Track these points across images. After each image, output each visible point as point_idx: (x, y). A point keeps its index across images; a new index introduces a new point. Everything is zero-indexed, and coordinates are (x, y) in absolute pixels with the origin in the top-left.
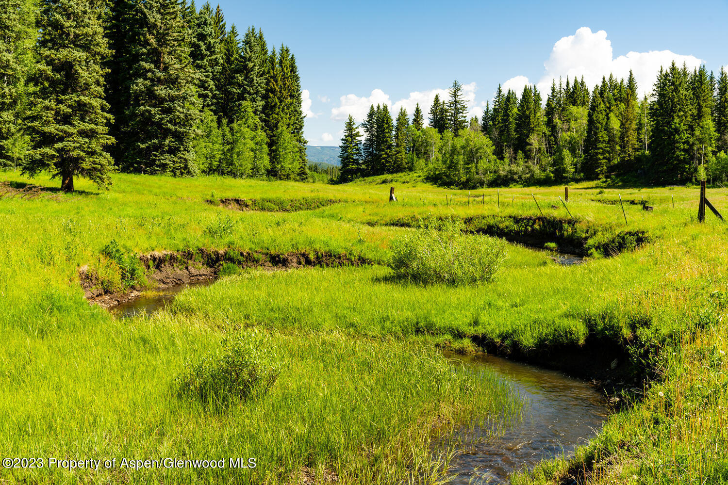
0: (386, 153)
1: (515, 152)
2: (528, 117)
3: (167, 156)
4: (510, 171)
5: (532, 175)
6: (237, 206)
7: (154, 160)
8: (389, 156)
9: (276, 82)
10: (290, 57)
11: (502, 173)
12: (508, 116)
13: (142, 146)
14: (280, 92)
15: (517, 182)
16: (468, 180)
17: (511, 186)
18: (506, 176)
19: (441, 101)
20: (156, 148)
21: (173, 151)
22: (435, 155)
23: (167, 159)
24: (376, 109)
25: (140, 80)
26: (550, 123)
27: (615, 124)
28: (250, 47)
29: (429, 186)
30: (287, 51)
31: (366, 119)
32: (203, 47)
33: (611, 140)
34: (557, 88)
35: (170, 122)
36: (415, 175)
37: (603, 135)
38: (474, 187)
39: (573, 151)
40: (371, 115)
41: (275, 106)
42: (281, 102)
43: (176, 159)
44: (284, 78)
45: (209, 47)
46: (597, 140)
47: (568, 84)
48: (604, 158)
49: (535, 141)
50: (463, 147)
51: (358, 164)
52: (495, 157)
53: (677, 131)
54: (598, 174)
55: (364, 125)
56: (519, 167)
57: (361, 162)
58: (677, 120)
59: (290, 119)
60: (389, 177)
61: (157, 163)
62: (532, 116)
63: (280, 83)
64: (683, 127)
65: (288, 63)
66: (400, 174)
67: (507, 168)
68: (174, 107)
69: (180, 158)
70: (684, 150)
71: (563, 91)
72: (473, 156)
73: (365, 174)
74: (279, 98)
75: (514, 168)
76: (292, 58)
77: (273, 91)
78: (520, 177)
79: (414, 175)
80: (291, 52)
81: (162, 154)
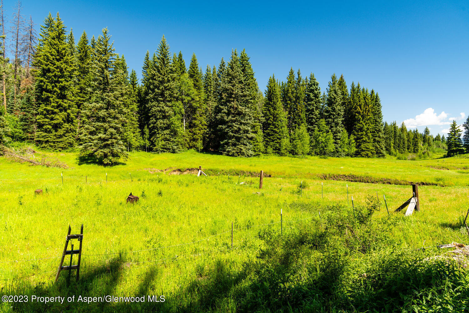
68: (233, 125)
74: (362, 116)
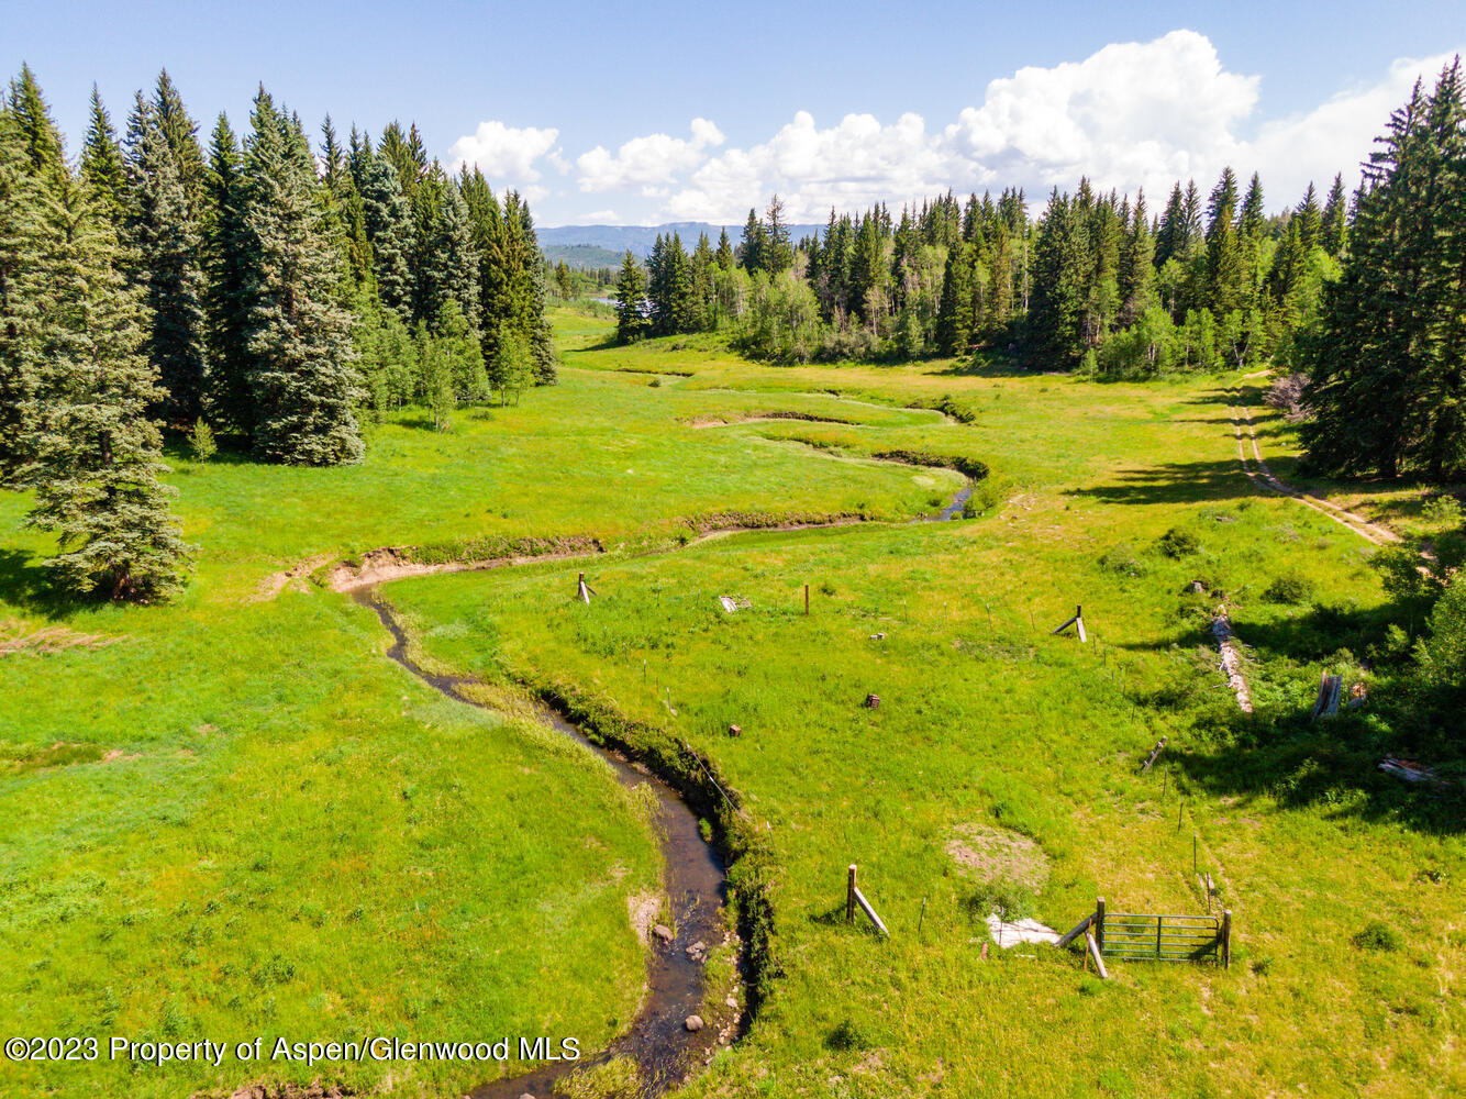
0: (679, 305)
1: (849, 313)
2: (867, 261)
3: (314, 438)
4: (839, 343)
5: (868, 349)
6: (391, 558)
7: (294, 445)
8: (682, 309)
9: (500, 247)
10: (521, 205)
11: (829, 344)
12: (842, 254)
13: (276, 426)
14: (508, 262)
15: (848, 358)
16: (784, 353)
17: (839, 363)
18: (834, 349)
19: (758, 219)
20: (297, 427)
21: (322, 430)
22: (743, 308)
23: (314, 443)
24: (664, 241)
25: (262, 334)
26: (896, 271)
27: (983, 276)
28: (453, 209)
29: (734, 357)
30: (516, 197)
31: (652, 254)
32: (385, 211)
33: (975, 301)
34: (910, 214)
35: (313, 390)
36: (718, 338)
37: (965, 296)
38: (791, 364)
39: (922, 316)
40: (657, 249)
41: (501, 283)
42: (509, 276)
43: (326, 440)
44: (513, 240)
45: (394, 213)
46: (955, 302)
47: (925, 209)
48: (965, 327)
49: (875, 298)
50: (780, 303)
51: (641, 318)
52: (820, 319)
53: (1062, 297)
54: (956, 350)
55: (648, 262)
56: (851, 336)
57: (645, 315)
58: (1064, 281)
59: (524, 299)
60: (681, 339)
61: (299, 447)
62: (872, 260)
63: (506, 249)
64: (1071, 291)
65: (517, 218)
66: (696, 336)
67: (835, 337)
69: (334, 437)
70: (1071, 323)
71: (917, 219)
72: (792, 317)
73: (651, 333)
74: (506, 271)
75: (844, 337)
76: (525, 206)
77: (497, 262)
78: (852, 351)
79: (715, 338)
80: (522, 199)
81: (306, 434)
